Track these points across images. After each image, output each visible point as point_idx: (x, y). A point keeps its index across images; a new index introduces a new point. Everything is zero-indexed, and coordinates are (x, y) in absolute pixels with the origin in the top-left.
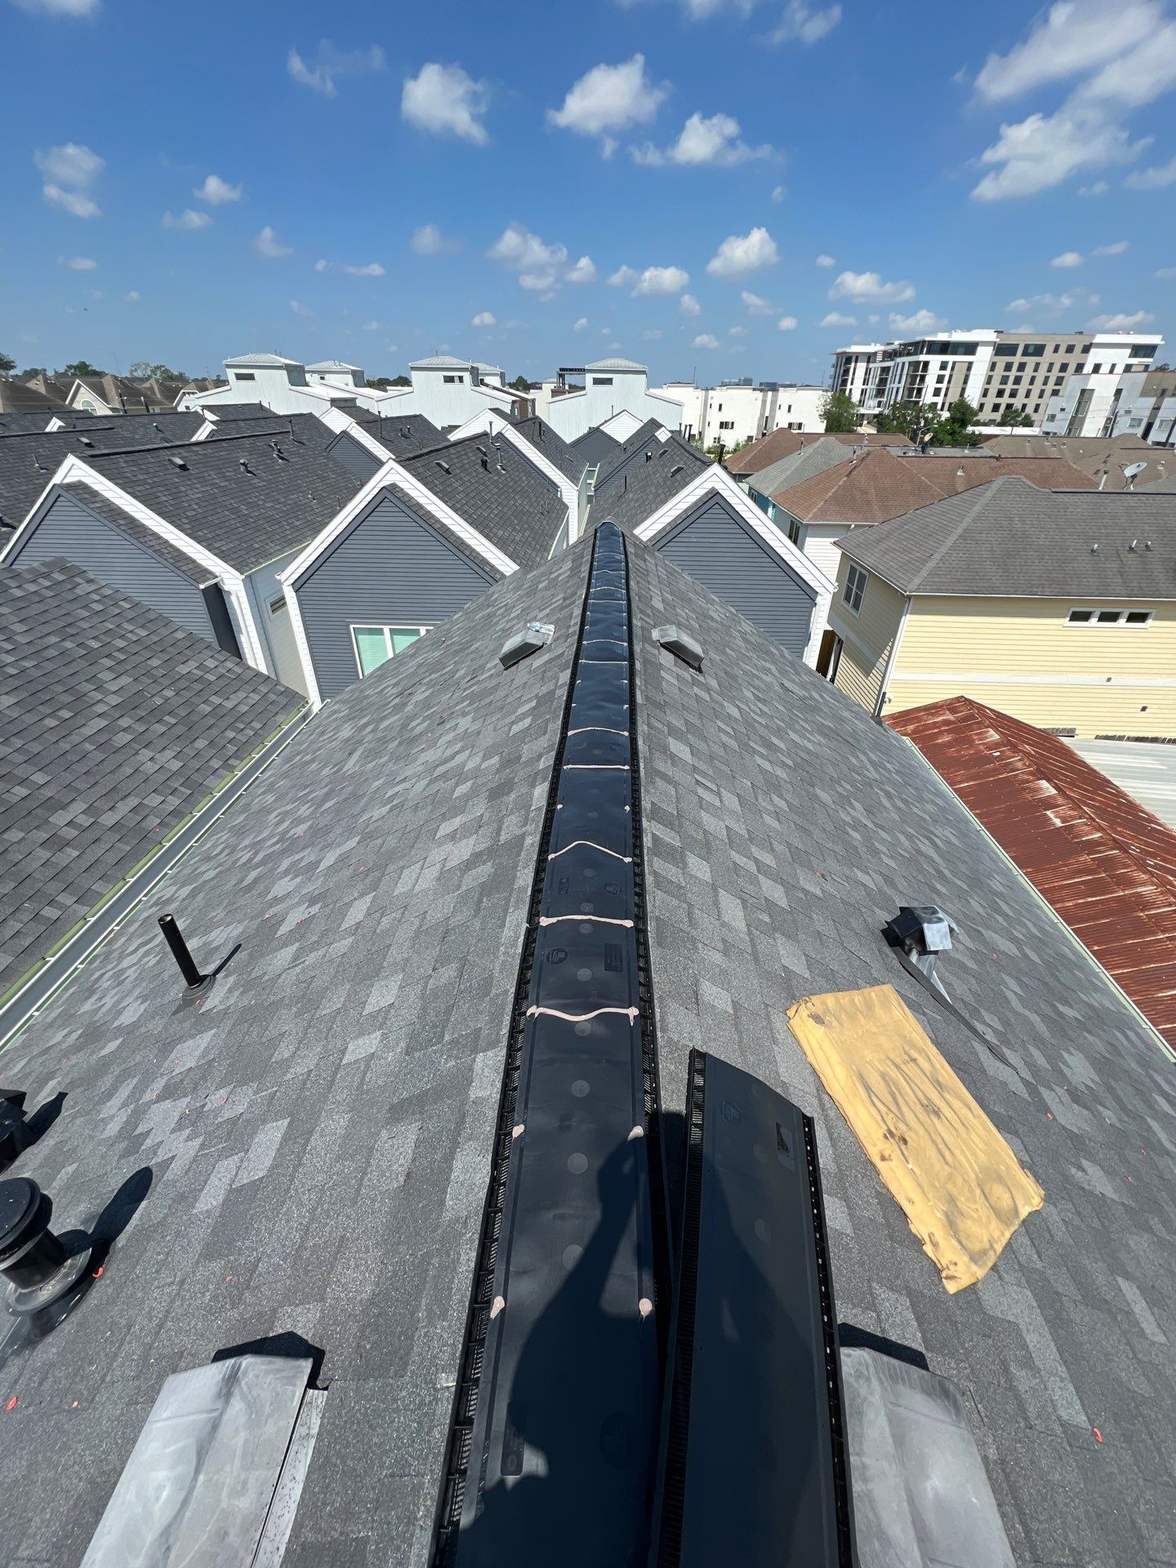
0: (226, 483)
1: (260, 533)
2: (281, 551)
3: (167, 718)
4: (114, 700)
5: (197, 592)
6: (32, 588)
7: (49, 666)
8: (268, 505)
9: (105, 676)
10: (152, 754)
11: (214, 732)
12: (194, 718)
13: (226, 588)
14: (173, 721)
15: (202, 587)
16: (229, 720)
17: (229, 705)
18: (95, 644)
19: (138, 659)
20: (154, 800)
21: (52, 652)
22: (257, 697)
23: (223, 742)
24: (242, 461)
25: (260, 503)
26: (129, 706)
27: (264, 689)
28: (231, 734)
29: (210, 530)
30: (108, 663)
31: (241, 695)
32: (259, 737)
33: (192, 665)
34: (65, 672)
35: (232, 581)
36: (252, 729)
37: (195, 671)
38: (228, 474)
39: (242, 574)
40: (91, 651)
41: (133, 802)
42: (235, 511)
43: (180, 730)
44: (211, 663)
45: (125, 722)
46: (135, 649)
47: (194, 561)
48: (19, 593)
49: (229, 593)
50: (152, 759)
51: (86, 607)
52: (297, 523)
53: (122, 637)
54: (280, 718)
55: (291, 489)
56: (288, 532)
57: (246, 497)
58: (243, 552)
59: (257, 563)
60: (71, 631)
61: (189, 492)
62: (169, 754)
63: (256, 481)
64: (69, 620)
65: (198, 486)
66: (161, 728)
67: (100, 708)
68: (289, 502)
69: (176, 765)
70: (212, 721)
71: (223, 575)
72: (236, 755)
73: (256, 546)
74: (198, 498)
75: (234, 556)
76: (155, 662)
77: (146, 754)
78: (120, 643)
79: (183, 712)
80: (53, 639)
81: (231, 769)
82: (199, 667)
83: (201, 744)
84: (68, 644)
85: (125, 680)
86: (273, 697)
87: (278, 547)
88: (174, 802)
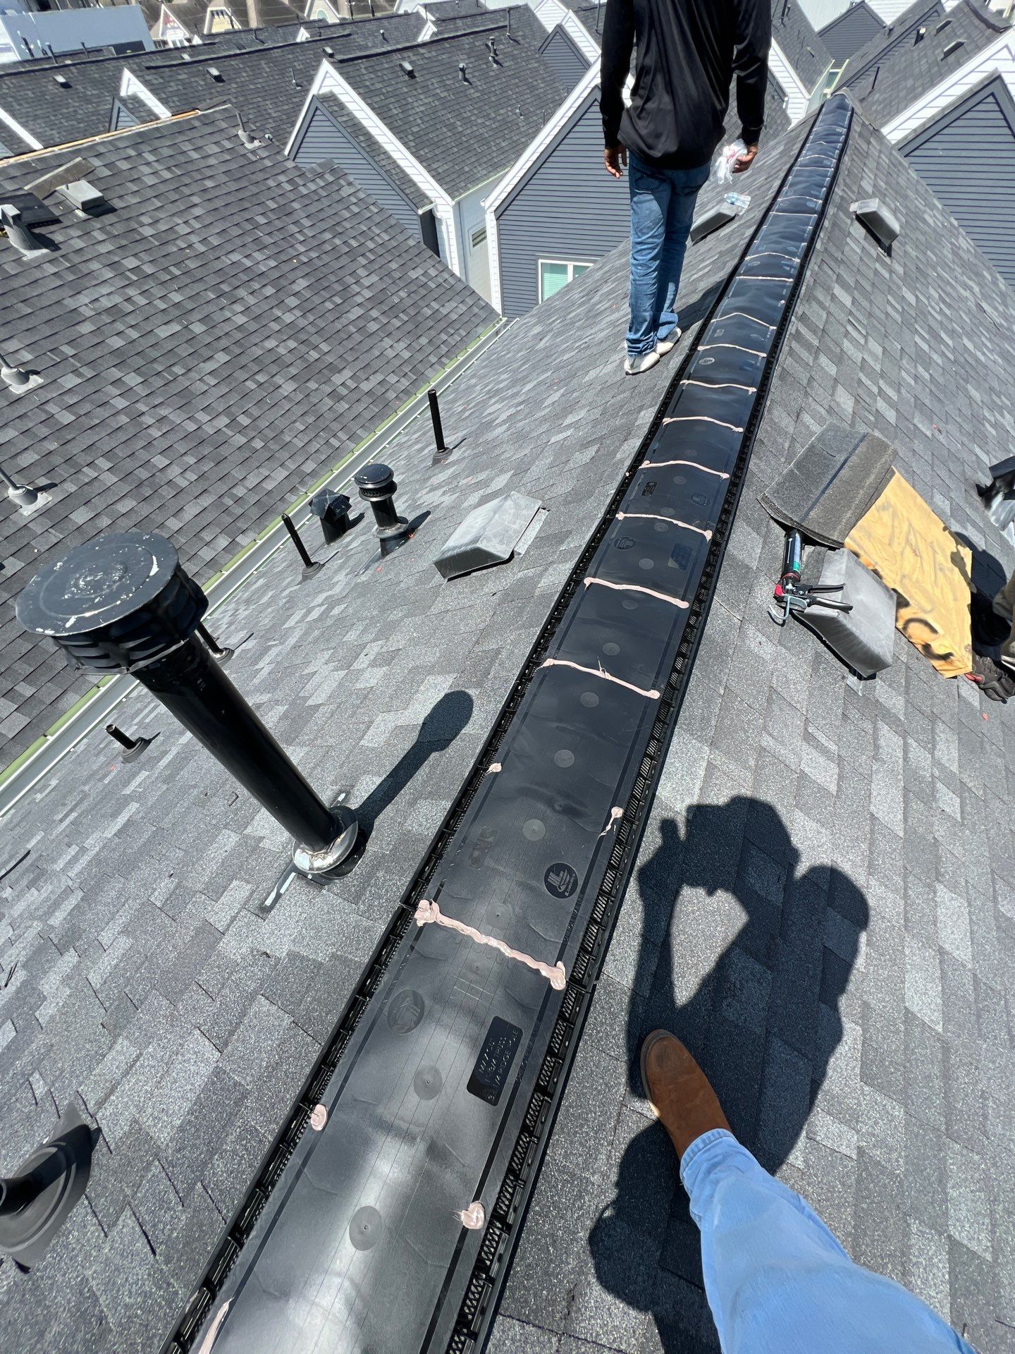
0: (446, 94)
1: (470, 154)
2: (487, 176)
3: (401, 315)
4: (368, 294)
5: (415, 217)
6: (312, 187)
7: (326, 258)
8: (480, 121)
9: (362, 272)
10: (391, 343)
11: (433, 333)
12: (421, 319)
13: (438, 215)
14: (406, 318)
15: (420, 212)
16: (443, 324)
17: (444, 311)
18: (354, 243)
19: (382, 261)
20: (393, 379)
21: (328, 247)
22: (465, 309)
23: (439, 342)
24: (461, 66)
25: (473, 118)
26: (377, 300)
27: (470, 301)
28: (444, 337)
29: (430, 148)
30: (363, 261)
31: (453, 304)
32: (463, 343)
33: (420, 271)
34: (336, 265)
35: (444, 207)
36: (459, 335)
37: (421, 278)
38: (448, 82)
39: (453, 198)
40: (352, 249)
41: (379, 377)
42: (452, 127)
43: (410, 326)
44: (433, 272)
45: (374, 313)
46: (381, 251)
47: (415, 184)
48: (305, 191)
49: (440, 220)
50: (391, 346)
51: (347, 208)
52: (503, 144)
53: (372, 239)
54: (480, 329)
55: (502, 101)
56: (495, 155)
57: (462, 111)
58: (454, 176)
59: (466, 188)
60: (339, 229)
61: (416, 104)
62: (402, 345)
63: (473, 91)
64: (337, 219)
65: (422, 97)
66: (397, 323)
67: (359, 299)
68: (499, 118)
69: (406, 355)
70: (432, 324)
71: (438, 201)
72: (446, 355)
73: (467, 169)
74: (422, 112)
75: (448, 179)
76: (394, 265)
77: (388, 342)
78: (371, 245)
79: (412, 312)
80: (327, 236)
81: (443, 365)
82: (424, 274)
83: (424, 341)
84: (337, 241)
85: (374, 278)
86: (476, 310)
87: (485, 172)
88: (405, 383)
